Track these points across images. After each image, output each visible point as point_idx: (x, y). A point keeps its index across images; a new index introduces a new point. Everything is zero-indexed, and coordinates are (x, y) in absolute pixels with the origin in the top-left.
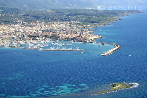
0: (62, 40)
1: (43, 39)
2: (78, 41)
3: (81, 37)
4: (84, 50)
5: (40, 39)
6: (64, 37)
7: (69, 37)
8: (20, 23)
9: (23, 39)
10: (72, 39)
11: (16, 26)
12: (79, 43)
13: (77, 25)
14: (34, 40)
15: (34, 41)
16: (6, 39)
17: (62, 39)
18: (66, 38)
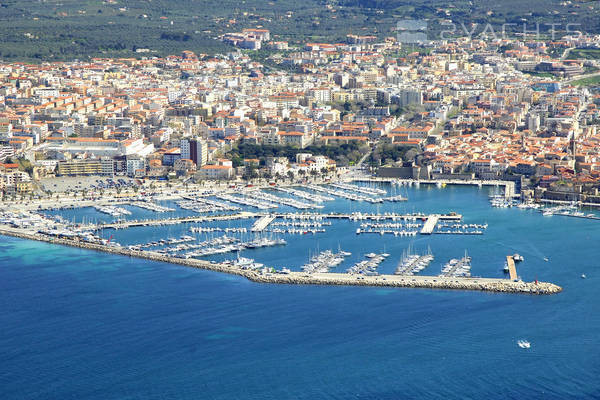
0: (441, 183)
1: (314, 173)
2: (545, 195)
3: (571, 164)
4: (552, 288)
5: (295, 171)
6: (461, 157)
7: (493, 162)
8: (251, 45)
9: (180, 173)
10: (508, 175)
11: (211, 65)
12: (549, 212)
13: (594, 62)
14: (255, 176)
15: (245, 191)
16: (76, 170)
17: (446, 174)
18: (469, 169)
